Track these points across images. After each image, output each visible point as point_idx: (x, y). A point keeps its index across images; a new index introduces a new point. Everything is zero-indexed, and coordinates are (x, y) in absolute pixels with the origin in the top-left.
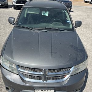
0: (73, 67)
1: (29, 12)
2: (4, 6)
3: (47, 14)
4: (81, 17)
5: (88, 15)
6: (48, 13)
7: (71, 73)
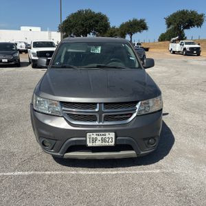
0: (139, 103)
1: (69, 50)
2: (13, 63)
3: (98, 50)
4: (164, 74)
5: (177, 71)
6: (100, 48)
7: (137, 110)
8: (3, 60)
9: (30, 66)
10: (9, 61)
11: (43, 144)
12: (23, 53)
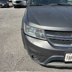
8: (3, 5)
9: (13, 7)
10: (5, 5)
11: (32, 57)
12: (10, 2)
